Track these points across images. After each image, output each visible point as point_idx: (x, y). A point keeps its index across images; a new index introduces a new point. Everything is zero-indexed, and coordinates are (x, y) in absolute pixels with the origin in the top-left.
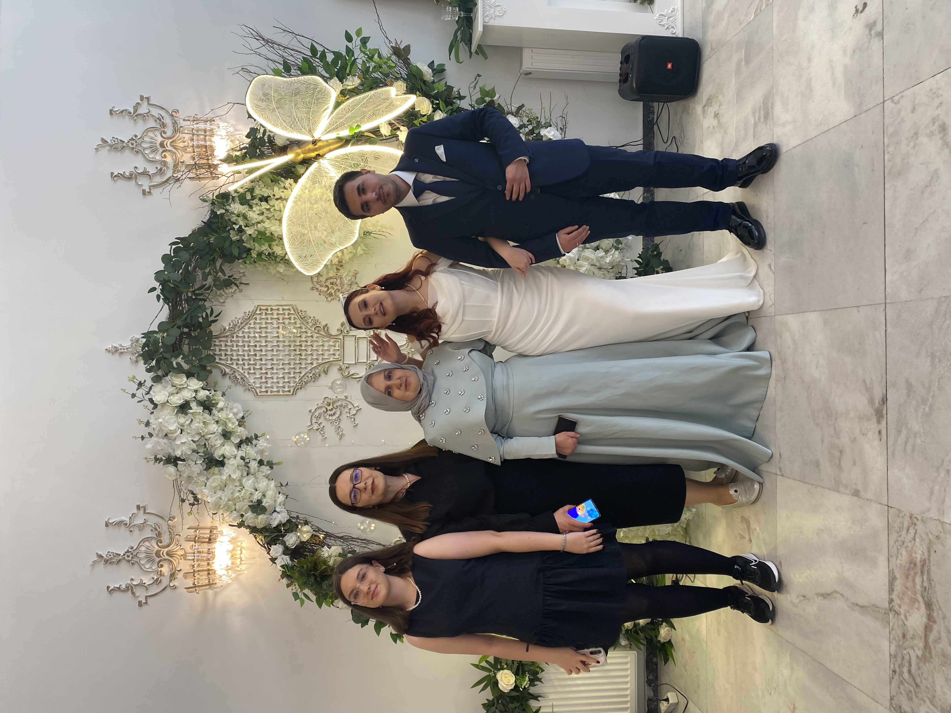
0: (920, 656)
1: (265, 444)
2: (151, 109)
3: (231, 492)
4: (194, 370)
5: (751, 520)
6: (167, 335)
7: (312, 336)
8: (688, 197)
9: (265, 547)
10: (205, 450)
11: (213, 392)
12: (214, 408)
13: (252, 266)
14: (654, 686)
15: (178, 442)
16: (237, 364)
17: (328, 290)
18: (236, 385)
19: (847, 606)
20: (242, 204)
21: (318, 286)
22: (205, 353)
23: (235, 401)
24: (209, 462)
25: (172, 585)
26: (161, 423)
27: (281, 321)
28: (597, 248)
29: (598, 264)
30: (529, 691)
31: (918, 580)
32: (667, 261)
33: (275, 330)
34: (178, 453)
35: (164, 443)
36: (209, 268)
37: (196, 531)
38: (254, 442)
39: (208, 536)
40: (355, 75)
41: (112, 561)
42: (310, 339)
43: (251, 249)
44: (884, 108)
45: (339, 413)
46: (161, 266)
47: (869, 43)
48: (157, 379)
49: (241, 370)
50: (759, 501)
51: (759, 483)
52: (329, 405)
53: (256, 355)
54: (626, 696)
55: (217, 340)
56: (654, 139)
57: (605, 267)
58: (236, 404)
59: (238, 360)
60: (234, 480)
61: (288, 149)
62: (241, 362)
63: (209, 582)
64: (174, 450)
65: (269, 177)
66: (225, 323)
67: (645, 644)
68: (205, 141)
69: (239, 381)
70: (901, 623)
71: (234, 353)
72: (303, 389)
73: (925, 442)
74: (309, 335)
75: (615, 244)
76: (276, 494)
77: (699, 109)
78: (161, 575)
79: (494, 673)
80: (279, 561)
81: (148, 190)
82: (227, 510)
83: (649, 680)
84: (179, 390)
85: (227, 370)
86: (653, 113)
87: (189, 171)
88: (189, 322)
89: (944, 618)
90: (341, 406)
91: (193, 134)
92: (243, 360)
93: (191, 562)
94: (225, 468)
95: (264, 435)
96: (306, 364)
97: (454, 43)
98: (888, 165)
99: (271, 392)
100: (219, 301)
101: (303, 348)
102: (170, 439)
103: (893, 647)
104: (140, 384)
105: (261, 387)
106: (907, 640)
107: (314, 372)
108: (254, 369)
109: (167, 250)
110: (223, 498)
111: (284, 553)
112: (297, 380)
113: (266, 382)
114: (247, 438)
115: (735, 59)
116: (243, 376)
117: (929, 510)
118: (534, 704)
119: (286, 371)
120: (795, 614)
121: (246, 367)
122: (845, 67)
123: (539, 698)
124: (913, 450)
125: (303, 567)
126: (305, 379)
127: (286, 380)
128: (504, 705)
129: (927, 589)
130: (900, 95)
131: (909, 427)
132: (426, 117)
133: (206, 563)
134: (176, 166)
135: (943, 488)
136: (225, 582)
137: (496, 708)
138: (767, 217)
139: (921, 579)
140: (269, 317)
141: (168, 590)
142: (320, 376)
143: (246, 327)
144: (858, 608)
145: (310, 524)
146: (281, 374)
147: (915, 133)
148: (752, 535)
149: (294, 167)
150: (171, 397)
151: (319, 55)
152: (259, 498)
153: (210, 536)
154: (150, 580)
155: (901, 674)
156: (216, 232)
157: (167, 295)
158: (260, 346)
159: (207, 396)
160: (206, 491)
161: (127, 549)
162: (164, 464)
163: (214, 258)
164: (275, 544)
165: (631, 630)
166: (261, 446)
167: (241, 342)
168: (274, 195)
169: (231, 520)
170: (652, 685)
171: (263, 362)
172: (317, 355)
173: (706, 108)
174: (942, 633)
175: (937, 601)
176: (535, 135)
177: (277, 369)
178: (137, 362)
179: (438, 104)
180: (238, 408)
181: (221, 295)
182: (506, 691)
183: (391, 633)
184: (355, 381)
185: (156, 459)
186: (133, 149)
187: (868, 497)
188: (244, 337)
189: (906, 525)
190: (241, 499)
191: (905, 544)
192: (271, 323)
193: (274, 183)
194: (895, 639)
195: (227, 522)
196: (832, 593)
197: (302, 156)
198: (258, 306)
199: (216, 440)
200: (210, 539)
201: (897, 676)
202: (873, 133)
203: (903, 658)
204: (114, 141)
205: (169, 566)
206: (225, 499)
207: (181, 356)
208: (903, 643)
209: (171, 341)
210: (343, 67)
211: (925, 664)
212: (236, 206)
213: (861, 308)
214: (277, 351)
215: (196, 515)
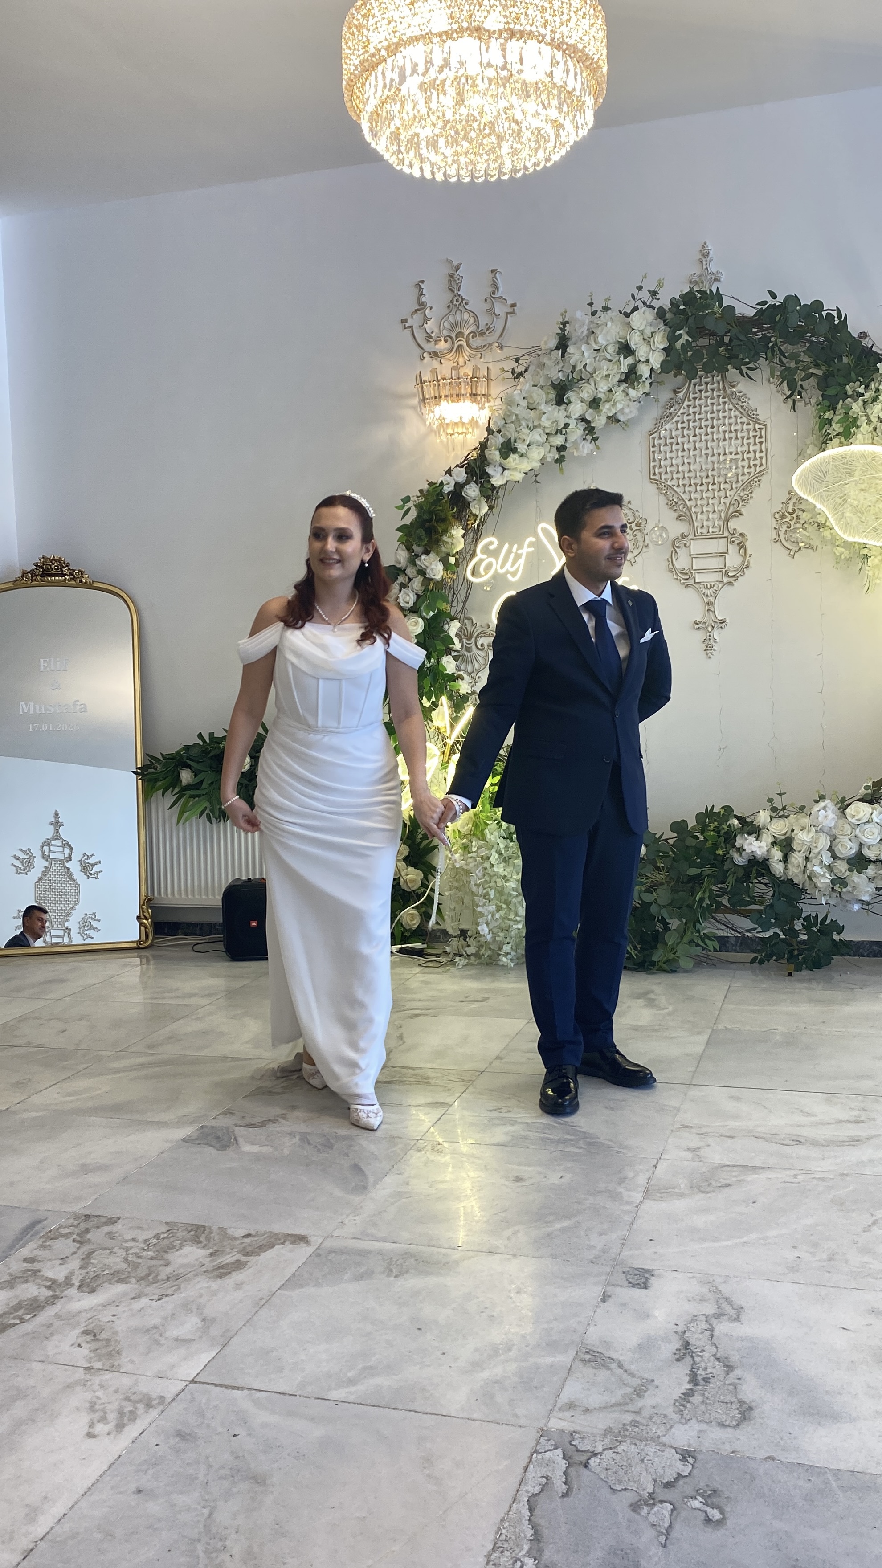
1: (586, 451)
3: (526, 417)
4: (674, 355)
6: (718, 318)
7: (726, 497)
9: (464, 461)
10: (575, 380)
11: (649, 382)
12: (627, 385)
13: (815, 415)
15: (583, 348)
16: (689, 406)
17: (789, 513)
18: (662, 407)
21: (794, 500)
22: (700, 366)
23: (638, 409)
24: (562, 387)
25: (425, 355)
26: (608, 325)
27: (746, 456)
33: (734, 450)
34: (570, 349)
35: (583, 332)
36: (807, 360)
37: (484, 377)
38: (589, 438)
39: (479, 393)
41: (453, 283)
42: (722, 494)
43: (835, 411)
46: (806, 301)
48: (661, 314)
49: (682, 411)
52: (636, 525)
53: (701, 428)
55: (719, 378)
57: (808, 866)
58: (635, 411)
59: (694, 407)
60: (540, 419)
63: (427, 399)
64: (575, 344)
66: (742, 385)
69: (668, 411)
71: (703, 401)
72: (658, 491)
74: (728, 493)
76: (524, 469)
78: (436, 341)
80: (448, 479)
82: (505, 414)
84: (647, 341)
85: (681, 395)
88: (737, 343)
93: (448, 376)
94: (554, 406)
95: (598, 447)
96: (690, 492)
99: (653, 452)
100: (766, 377)
101: (710, 487)
102: (587, 338)
104: (654, 294)
105: (660, 438)
107: (680, 503)
108: (683, 428)
109: (829, 305)
110: (519, 408)
111: (456, 484)
112: (669, 483)
113: (666, 445)
114: (593, 428)
116: (673, 414)
119: (680, 469)
121: (685, 418)
125: (441, 506)
126: (671, 493)
127: (669, 470)
133: (448, 393)
136: (427, 416)
140: (752, 440)
141: (419, 351)
142: (675, 511)
143: (737, 413)
145: (489, 512)
146: (677, 462)
150: (638, 333)
152: (519, 450)
153: (479, 395)
154: (431, 328)
156: (857, 364)
157: (769, 313)
158: (712, 433)
159: (641, 376)
160: (528, 385)
161: (466, 298)
162: (558, 334)
163: (822, 366)
164: (466, 473)
166: (583, 445)
167: (718, 408)
169: (495, 419)
171: (692, 439)
177: (682, 456)
178: (688, 283)
180: (631, 413)
181: (778, 377)
184: (669, 556)
185: (565, 324)
188: (724, 412)
190: (518, 429)
192: (743, 444)
195: (493, 414)
198: (765, 426)
199: (588, 392)
200: (475, 395)
205: (444, 350)
206: (517, 411)
207: (690, 340)
209: (710, 324)
214: (707, 455)
215: (501, 377)
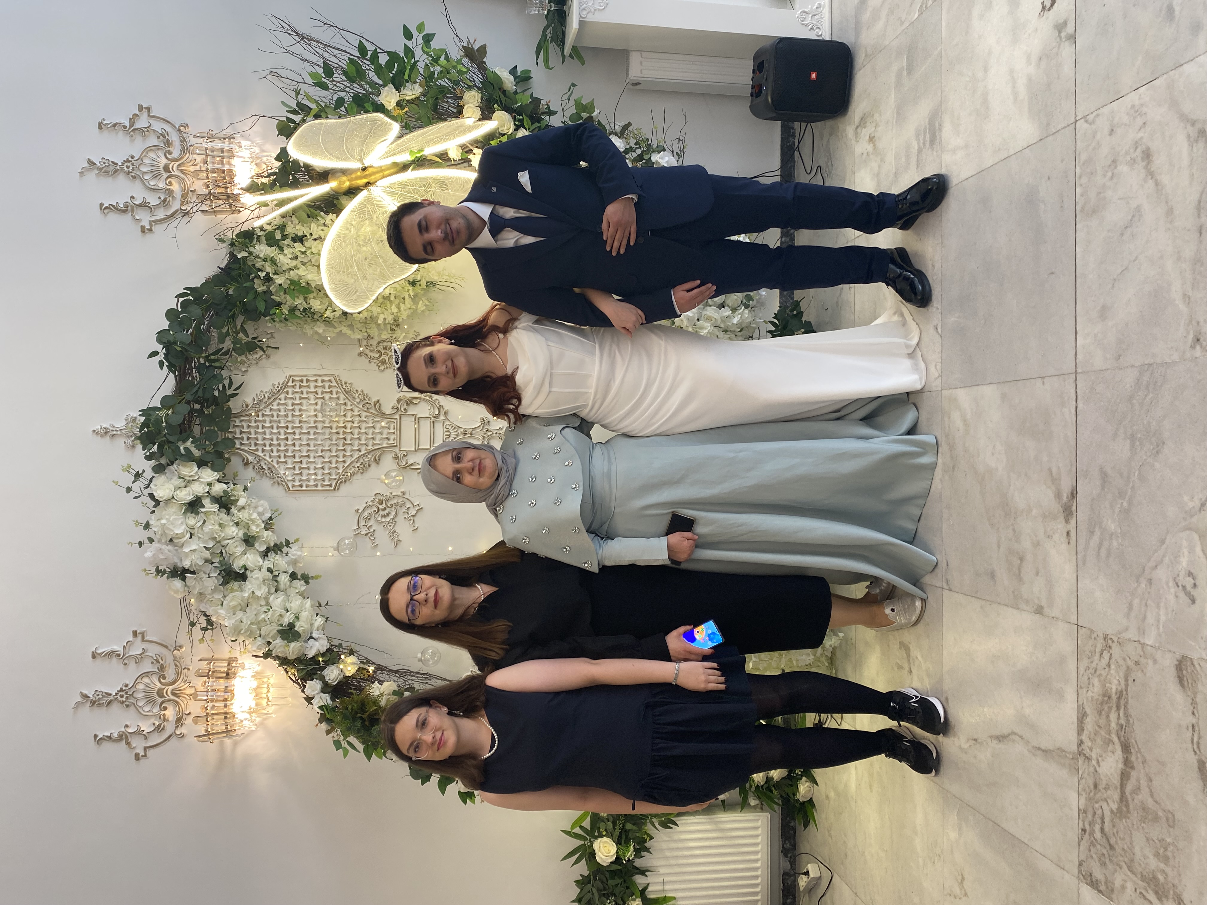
0: (1115, 810)
1: (299, 553)
2: (151, 122)
3: (255, 613)
4: (207, 458)
5: (911, 648)
6: (173, 413)
7: (359, 415)
8: (836, 242)
9: (298, 684)
10: (221, 559)
11: (232, 485)
12: (233, 507)
13: (283, 324)
14: (791, 857)
15: (186, 550)
16: (263, 451)
17: (380, 356)
18: (262, 477)
19: (1028, 751)
20: (270, 245)
21: (368, 352)
22: (221, 436)
23: (260, 497)
24: (227, 575)
25: (178, 732)
26: (165, 524)
27: (320, 396)
28: (722, 306)
29: (722, 326)
30: (635, 864)
31: (1113, 716)
32: (810, 322)
33: (312, 407)
34: (186, 564)
35: (169, 551)
36: (227, 327)
37: (209, 664)
38: (285, 549)
39: (226, 670)
40: (416, 82)
41: (101, 702)
42: (357, 419)
43: (282, 303)
44: (1075, 129)
45: (394, 513)
46: (165, 324)
47: (1059, 48)
48: (159, 469)
49: (267, 458)
50: (922, 622)
51: (922, 599)
52: (381, 503)
53: (287, 439)
54: (756, 869)
55: (237, 420)
56: (794, 169)
57: (732, 329)
58: (262, 502)
59: (265, 445)
60: (258, 598)
61: (330, 176)
62: (267, 448)
63: (227, 728)
64: (181, 560)
65: (304, 211)
66: (248, 397)
67: (781, 803)
68: (222, 163)
69: (266, 472)
70: (1092, 769)
71: (260, 437)
72: (348, 482)
73: (1123, 545)
74: (356, 413)
75: (744, 301)
76: (312, 616)
77: (850, 131)
78: (164, 720)
79: (591, 841)
80: (317, 701)
81: (148, 227)
82: (250, 636)
83: (785, 849)
84: (188, 483)
85: (251, 458)
86: (794, 136)
87: (202, 202)
88: (201, 395)
89: (1144, 762)
90: (397, 504)
91: (207, 155)
92: (271, 445)
93: (204, 703)
94: (247, 583)
95: (297, 540)
96: (352, 450)
97: (542, 43)
98: (1080, 201)
99: (307, 486)
100: (240, 370)
101: (348, 430)
102: (175, 546)
103: (1083, 801)
104: (138, 475)
105: (293, 480)
106: (1099, 790)
107: (361, 461)
108: (285, 457)
109: (172, 304)
110: (244, 621)
111: (323, 691)
112: (340, 471)
113: (301, 474)
114: (276, 545)
115: (895, 68)
116: (270, 466)
117: (1127, 629)
118: (640, 880)
119: (327, 460)
120: (964, 762)
121: (275, 454)
122: (1030, 79)
123: (647, 873)
124: (1108, 555)
125: (347, 708)
126: (350, 469)
127: (327, 471)
128: (602, 882)
129: (1124, 727)
130: (1095, 114)
131: (1103, 527)
132: (506, 136)
133: (222, 704)
134: (184, 196)
135: (1144, 602)
136: (246, 729)
137: (593, 886)
138: (933, 266)
139: (1117, 714)
140: (305, 390)
141: (173, 740)
142: (369, 465)
143: (275, 403)
144: (1039, 752)
145: (356, 655)
146: (320, 463)
147: (1113, 161)
148: (912, 664)
149: (337, 199)
150: (178, 492)
151: (369, 55)
152: (291, 621)
153: (228, 669)
154: (150, 726)
155: (1092, 833)
156: (237, 281)
157: (173, 361)
158: (293, 428)
159: (224, 491)
160: (222, 612)
161: (121, 687)
162: (168, 578)
163: (234, 314)
164: (312, 680)
165: (762, 786)
166: (293, 555)
167: (268, 422)
168: (311, 234)
169: (255, 649)
170: (789, 855)
171: (297, 448)
172: (367, 439)
173: (859, 130)
174: (1141, 782)
175: (1136, 742)
176: (644, 161)
177: (314, 457)
178: (133, 447)
179: (521, 121)
180: (264, 506)
181: (243, 363)
182: (605, 864)
183: (459, 791)
185: (158, 572)
186: (128, 173)
187: (1053, 615)
188: (272, 416)
189: (1098, 649)
190: (268, 622)
191: (1098, 673)
192: (307, 398)
193: (311, 219)
194: (1085, 790)
195: (249, 652)
196: (1009, 735)
197: (347, 184)
198: (290, 376)
199: (236, 547)
200: (227, 674)
201: (1087, 836)
202: (1062, 161)
203: (1095, 813)
204: (104, 163)
205: (174, 709)
206: (247, 622)
207: (191, 439)
208: (1095, 794)
209: (178, 420)
210: (401, 71)
211: (1121, 820)
212: (262, 248)
213: (1046, 380)
214: (315, 434)
215: (210, 643)
